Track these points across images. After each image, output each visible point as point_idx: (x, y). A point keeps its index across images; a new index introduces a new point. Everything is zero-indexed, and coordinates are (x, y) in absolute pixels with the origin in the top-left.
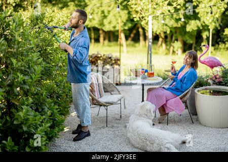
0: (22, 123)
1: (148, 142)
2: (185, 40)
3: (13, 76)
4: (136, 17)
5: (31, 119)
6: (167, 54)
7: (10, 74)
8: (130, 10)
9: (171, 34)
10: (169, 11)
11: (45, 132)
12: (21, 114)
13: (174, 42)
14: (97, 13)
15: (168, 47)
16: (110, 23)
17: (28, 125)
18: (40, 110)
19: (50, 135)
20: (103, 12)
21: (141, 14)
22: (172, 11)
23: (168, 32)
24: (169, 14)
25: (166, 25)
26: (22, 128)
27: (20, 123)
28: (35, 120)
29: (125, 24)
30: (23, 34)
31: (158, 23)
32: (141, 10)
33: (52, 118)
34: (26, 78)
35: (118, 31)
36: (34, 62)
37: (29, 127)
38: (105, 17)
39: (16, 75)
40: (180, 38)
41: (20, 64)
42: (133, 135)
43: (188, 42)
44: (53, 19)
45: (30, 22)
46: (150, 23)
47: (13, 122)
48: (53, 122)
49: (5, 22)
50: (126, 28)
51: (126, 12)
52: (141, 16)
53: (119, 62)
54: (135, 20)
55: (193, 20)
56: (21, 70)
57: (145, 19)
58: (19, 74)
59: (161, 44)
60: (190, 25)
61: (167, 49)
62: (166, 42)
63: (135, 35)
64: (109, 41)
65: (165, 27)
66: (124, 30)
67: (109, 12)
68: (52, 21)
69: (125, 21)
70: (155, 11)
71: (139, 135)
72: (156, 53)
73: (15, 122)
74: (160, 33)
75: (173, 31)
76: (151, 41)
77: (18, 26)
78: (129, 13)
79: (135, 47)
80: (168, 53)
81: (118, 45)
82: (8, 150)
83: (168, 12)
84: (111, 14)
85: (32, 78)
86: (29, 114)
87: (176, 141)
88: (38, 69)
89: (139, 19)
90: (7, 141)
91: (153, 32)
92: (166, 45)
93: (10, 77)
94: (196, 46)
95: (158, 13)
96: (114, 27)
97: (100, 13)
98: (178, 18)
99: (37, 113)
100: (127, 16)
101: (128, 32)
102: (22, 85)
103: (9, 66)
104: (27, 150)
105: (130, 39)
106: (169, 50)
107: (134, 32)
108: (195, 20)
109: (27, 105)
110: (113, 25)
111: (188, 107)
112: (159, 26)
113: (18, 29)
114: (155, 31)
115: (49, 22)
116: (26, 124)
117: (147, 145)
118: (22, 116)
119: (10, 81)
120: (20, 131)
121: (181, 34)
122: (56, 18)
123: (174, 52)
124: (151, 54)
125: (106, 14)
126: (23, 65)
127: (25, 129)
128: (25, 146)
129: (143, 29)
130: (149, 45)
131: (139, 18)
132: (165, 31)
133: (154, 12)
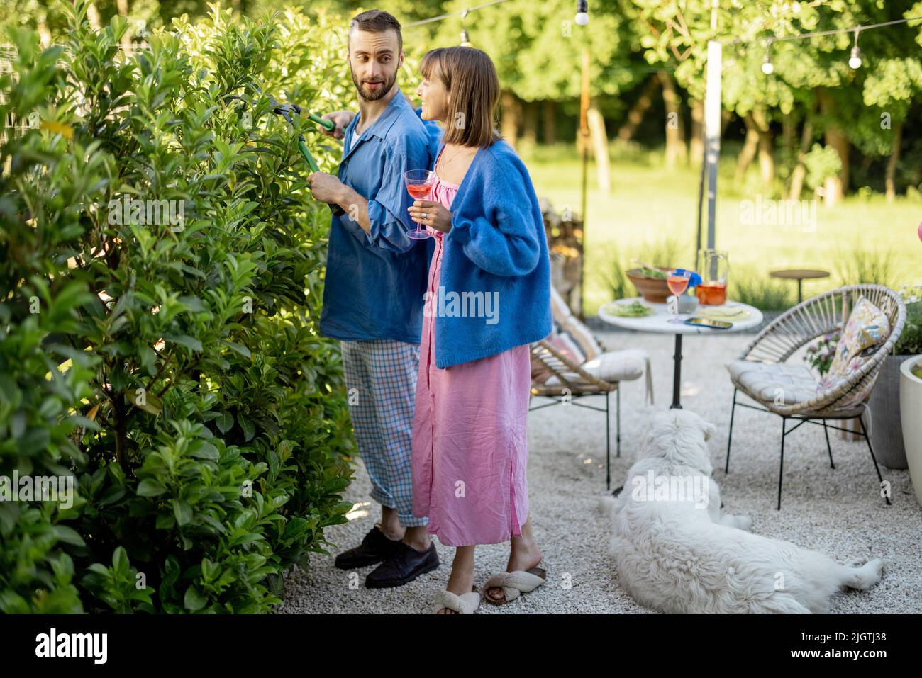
0: (171, 493)
1: (694, 586)
2: (857, 141)
3: (136, 299)
4: (655, 49)
5: (207, 478)
6: (777, 197)
7: (127, 287)
8: (631, 13)
9: (796, 117)
10: (796, 23)
11: (267, 528)
12: (169, 455)
13: (810, 150)
14: (493, 27)
15: (784, 171)
16: (544, 67)
17: (193, 501)
18: (249, 435)
19: (285, 538)
20: (517, 22)
21: (677, 34)
22: (810, 23)
23: (787, 108)
24: (797, 33)
25: (779, 78)
26: (169, 512)
27: (162, 491)
28: (226, 482)
29: (606, 74)
30: (181, 123)
31: (745, 69)
32: (676, 19)
33: (294, 468)
34: (192, 306)
35: (576, 101)
36: (225, 241)
37: (200, 507)
38: (525, 42)
39: (152, 293)
40: (834, 132)
41: (165, 247)
42: (630, 549)
43: (868, 149)
44: (311, 57)
45: (215, 69)
46: (713, 73)
47: (135, 486)
48: (301, 486)
49: (111, 70)
50: (611, 88)
51: (612, 21)
52: (676, 43)
53: (577, 233)
54: (651, 58)
55: (895, 57)
56: (173, 273)
57: (692, 57)
58: (160, 290)
59: (756, 158)
60: (881, 78)
61: (777, 176)
62: (774, 148)
63: (647, 116)
64: (541, 139)
65: (773, 87)
66: (604, 96)
67: (541, 21)
68: (305, 63)
69: (605, 59)
70: (736, 21)
71: (657, 550)
72: (732, 194)
73: (144, 490)
74: (750, 112)
75: (809, 103)
76: (716, 146)
77: (163, 87)
78: (625, 27)
79: (647, 165)
80: (783, 193)
81: (574, 156)
82: (111, 600)
83: (791, 29)
84: (550, 29)
85: (214, 308)
86: (200, 454)
87: (818, 585)
88: (242, 267)
89: (665, 57)
90: (108, 563)
91: (723, 106)
92: (777, 162)
93: (126, 302)
94: (900, 166)
95: (749, 29)
96: (563, 85)
97: (504, 25)
98: (828, 48)
99: (235, 450)
100: (616, 39)
101: (618, 105)
102: (175, 334)
103: (124, 256)
104: (192, 603)
105: (625, 133)
106: (786, 181)
107: (645, 103)
108: (903, 58)
109: (194, 418)
110: (555, 75)
111: (870, 433)
112: (748, 82)
113: (161, 100)
114: (730, 102)
115: (294, 68)
116: (186, 496)
117: (691, 594)
118: (171, 463)
119: (123, 319)
120: (161, 524)
121: (840, 117)
122: (325, 52)
123: (806, 189)
124: (712, 203)
125: (530, 29)
126: (177, 250)
127: (182, 516)
128: (181, 588)
129: (682, 93)
130: (705, 162)
131: (669, 50)
132: (773, 102)
133: (729, 27)
